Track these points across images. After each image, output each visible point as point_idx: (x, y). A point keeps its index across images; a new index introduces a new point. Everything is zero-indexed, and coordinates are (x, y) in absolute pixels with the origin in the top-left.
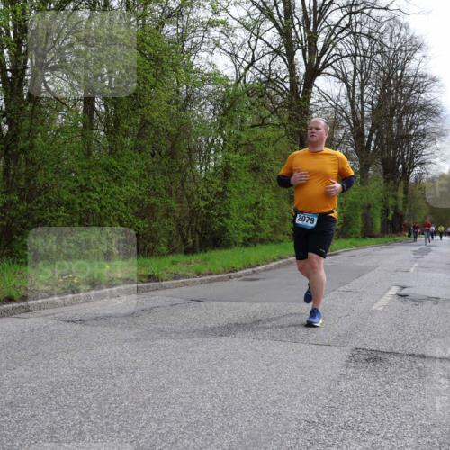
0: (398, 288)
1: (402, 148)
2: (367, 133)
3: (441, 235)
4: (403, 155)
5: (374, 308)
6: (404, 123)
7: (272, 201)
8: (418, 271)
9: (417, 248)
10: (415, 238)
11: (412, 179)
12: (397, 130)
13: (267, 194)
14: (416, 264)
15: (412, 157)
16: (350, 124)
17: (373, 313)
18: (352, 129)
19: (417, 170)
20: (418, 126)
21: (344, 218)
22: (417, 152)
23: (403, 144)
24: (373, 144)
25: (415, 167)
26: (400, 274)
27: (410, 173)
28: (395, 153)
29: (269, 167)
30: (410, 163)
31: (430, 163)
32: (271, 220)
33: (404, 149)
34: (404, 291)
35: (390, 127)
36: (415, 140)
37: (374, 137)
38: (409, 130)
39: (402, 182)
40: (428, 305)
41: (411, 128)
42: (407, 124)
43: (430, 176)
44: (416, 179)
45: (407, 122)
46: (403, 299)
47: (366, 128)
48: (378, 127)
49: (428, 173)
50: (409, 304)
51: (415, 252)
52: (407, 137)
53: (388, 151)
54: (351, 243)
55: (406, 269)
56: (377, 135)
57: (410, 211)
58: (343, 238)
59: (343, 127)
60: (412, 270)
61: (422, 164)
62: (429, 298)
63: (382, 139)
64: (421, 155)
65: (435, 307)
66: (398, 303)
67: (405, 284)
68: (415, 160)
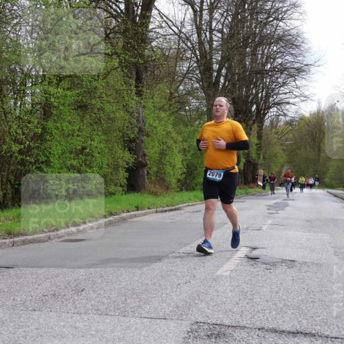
0: (248, 249)
1: (256, 86)
2: (216, 67)
4: (257, 93)
5: (218, 273)
6: (260, 56)
7: (102, 146)
8: (271, 229)
9: (271, 202)
11: (267, 123)
12: (252, 63)
13: (96, 138)
14: (270, 222)
15: (268, 96)
16: (195, 55)
17: (217, 279)
18: (198, 61)
19: (273, 111)
20: (274, 60)
21: (188, 167)
22: (273, 90)
23: (257, 81)
24: (222, 80)
25: (270, 108)
26: (252, 233)
27: (265, 115)
28: (247, 91)
29: (99, 105)
30: (265, 103)
31: (288, 103)
32: (101, 168)
33: (259, 86)
34: (255, 253)
35: (242, 61)
36: (272, 76)
37: (224, 71)
38: (264, 65)
39: (256, 125)
40: (281, 269)
41: (267, 62)
42: (262, 58)
43: (288, 119)
44: (272, 122)
45: (262, 54)
46: (252, 262)
47: (214, 61)
48: (228, 60)
49: (285, 115)
50: (259, 269)
51: (269, 207)
52: (263, 73)
53: (240, 89)
54: (195, 196)
55: (258, 227)
56: (227, 69)
57: (264, 158)
58: (187, 190)
59: (187, 59)
60: (265, 228)
61: (279, 104)
62: (283, 261)
63: (233, 74)
64: (278, 94)
65: (289, 271)
66: (248, 267)
67: (254, 246)
68: (271, 99)
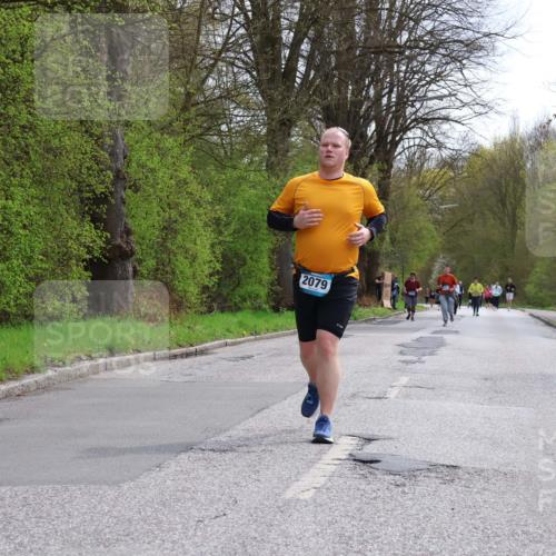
0: (355, 441)
1: (376, 81)
2: (287, 36)
3: (476, 303)
4: (379, 97)
5: (289, 494)
6: (384, 14)
7: (32, 210)
8: (407, 396)
9: (408, 338)
10: (411, 310)
11: (400, 162)
12: (367, 28)
13: (18, 192)
14: (404, 380)
15: (402, 102)
16: (242, 8)
17: (285, 508)
18: (247, 24)
19: (414, 135)
20: (417, 21)
21: (225, 259)
22: (414, 89)
23: (378, 69)
24: (301, 66)
25: (408, 129)
26: (364, 405)
27: (395, 144)
28: (358, 92)
29: (24, 118)
30: (396, 118)
31: (446, 119)
32: (29, 260)
33: (382, 81)
34: (371, 450)
35: (345, 24)
36: (411, 59)
37: (305, 47)
38: (394, 34)
39: (375, 167)
40: (427, 484)
41: (400, 27)
42: (390, 17)
43: (445, 153)
44: (410, 160)
45: (390, 10)
46: (364, 470)
47: (284, 22)
48: (315, 21)
49: (440, 146)
50: (380, 483)
51: (404, 348)
52: (391, 51)
53: (342, 84)
54: (241, 324)
55: (377, 392)
56: (313, 42)
57: (393, 241)
58: (222, 310)
59: (224, 17)
60: (393, 393)
61: (425, 121)
62: (433, 467)
63: (326, 54)
64: (424, 98)
65: (446, 490)
66: (354, 479)
67: (368, 433)
68: (409, 110)
